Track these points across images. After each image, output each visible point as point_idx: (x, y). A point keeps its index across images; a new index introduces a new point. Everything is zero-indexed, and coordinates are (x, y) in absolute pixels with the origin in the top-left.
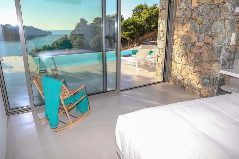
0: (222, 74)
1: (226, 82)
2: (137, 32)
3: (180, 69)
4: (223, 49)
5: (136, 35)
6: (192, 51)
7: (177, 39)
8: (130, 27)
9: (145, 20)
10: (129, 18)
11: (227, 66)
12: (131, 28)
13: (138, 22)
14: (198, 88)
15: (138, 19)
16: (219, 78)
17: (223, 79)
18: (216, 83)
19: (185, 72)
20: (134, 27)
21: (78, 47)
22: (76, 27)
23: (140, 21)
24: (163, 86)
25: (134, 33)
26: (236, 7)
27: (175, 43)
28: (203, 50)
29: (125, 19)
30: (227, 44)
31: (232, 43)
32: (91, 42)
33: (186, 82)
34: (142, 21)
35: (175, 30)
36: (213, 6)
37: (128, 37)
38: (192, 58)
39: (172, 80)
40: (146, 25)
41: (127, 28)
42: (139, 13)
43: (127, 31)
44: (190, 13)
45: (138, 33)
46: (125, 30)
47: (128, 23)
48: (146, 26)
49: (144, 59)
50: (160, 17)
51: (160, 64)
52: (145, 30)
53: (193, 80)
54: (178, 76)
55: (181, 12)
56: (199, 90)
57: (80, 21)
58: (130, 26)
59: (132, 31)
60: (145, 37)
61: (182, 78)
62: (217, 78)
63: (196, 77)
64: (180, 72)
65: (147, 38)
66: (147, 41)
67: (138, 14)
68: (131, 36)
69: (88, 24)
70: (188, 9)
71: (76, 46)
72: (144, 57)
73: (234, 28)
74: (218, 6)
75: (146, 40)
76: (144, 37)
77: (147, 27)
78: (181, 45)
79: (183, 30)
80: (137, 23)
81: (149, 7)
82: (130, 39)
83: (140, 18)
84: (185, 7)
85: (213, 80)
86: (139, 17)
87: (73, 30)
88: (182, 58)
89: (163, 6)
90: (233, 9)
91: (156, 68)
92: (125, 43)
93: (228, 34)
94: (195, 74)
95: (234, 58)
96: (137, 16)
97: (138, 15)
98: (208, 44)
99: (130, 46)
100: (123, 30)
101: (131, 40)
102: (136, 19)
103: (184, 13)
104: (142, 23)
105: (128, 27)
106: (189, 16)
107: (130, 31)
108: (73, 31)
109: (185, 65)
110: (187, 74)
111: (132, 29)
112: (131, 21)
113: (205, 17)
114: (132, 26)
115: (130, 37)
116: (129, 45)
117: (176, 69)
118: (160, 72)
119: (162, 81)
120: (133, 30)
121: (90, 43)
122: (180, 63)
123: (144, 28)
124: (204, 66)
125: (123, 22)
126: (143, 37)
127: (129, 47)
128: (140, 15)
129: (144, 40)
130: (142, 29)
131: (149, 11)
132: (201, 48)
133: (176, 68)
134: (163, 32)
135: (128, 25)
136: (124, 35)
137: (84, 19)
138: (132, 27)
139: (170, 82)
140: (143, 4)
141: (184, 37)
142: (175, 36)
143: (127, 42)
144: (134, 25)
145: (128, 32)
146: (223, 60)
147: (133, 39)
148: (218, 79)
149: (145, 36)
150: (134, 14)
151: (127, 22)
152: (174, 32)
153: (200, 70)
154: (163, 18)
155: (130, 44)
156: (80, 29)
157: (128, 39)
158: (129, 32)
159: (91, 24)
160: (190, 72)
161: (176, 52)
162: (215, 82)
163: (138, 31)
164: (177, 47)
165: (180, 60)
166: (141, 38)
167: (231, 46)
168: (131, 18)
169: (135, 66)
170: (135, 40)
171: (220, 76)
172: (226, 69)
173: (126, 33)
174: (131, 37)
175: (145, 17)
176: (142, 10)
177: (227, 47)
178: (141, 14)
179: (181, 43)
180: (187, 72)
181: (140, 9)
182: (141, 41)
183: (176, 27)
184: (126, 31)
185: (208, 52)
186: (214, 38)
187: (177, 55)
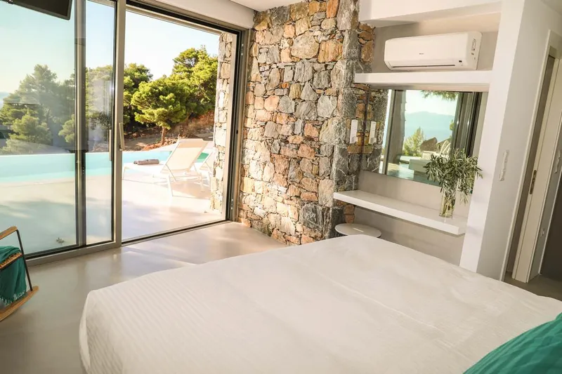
0: (338, 201)
1: (347, 216)
2: (181, 110)
3: (260, 191)
4: (336, 150)
5: (180, 116)
6: (282, 152)
7: (254, 127)
8: (167, 98)
9: (202, 85)
10: (165, 76)
11: (346, 185)
12: (167, 100)
13: (186, 87)
14: (296, 231)
15: (186, 80)
16: (333, 210)
17: (341, 211)
18: (328, 220)
19: (269, 199)
20: (176, 99)
21: (25, 137)
22: (21, 87)
23: (189, 86)
24: (227, 230)
25: (176, 112)
26: (355, 72)
27: (249, 137)
28: (303, 151)
29: (154, 79)
30: (343, 142)
31: (353, 141)
32: (64, 126)
33: (272, 219)
34: (196, 86)
35: (248, 107)
36: (317, 66)
37: (159, 119)
38: (283, 167)
39: (245, 216)
40: (205, 94)
41: (158, 100)
42: (189, 66)
43: (159, 107)
44: (278, 75)
45: (184, 112)
46: (154, 103)
47: (161, 88)
48: (203, 97)
49: (188, 170)
50: (220, 78)
51: (220, 182)
52: (202, 106)
53: (286, 215)
54: (256, 208)
55: (261, 72)
56: (298, 237)
57: (34, 72)
58: (166, 96)
59: (170, 106)
60: (201, 122)
61: (264, 212)
62: (329, 209)
63: (291, 209)
64: (260, 199)
65: (206, 124)
66: (205, 132)
67: (186, 69)
68: (167, 118)
69: (56, 81)
70: (274, 66)
71: (22, 136)
72: (188, 167)
73: (355, 111)
74: (326, 66)
75: (204, 129)
76: (199, 123)
77: (206, 100)
78: (261, 141)
79: (264, 108)
80: (182, 90)
81: (211, 56)
82: (164, 125)
83: (191, 78)
84: (268, 63)
85: (323, 213)
86: (188, 77)
87: (13, 92)
88: (264, 168)
89: (225, 57)
90: (349, 75)
91: (212, 190)
92: (153, 135)
93: (345, 122)
94: (289, 202)
95: (359, 168)
96: (184, 74)
97: (185, 71)
98: (310, 139)
99: (166, 143)
100: (150, 103)
101: (169, 128)
102: (181, 81)
103: (267, 73)
104: (195, 91)
105: (161, 97)
106: (275, 81)
107: (166, 108)
108: (12, 96)
109: (269, 182)
110: (274, 202)
111: (169, 102)
112: (169, 83)
113: (304, 86)
114: (171, 95)
115: (166, 121)
116: (164, 139)
117: (253, 193)
118: (220, 198)
119: (225, 219)
120: (174, 104)
121: (62, 129)
122: (260, 179)
123: (198, 102)
124: (306, 186)
125: (150, 84)
126: (196, 122)
127: (163, 144)
128: (190, 72)
129: (198, 130)
130: (195, 104)
131: (210, 64)
132: (298, 148)
133: (253, 190)
134: (225, 112)
135: (161, 93)
136: (153, 115)
137: (46, 67)
138: (171, 99)
139: (240, 222)
140: (197, 48)
141: (266, 123)
142: (249, 121)
143: (158, 133)
144: (176, 94)
145: (161, 109)
146: (338, 172)
147: (173, 125)
148: (331, 211)
149: (202, 119)
150: (176, 68)
151: (159, 86)
152: (246, 113)
153: (298, 194)
154: (226, 81)
155: (165, 136)
156: (33, 93)
157: (161, 124)
158: (163, 109)
159: (67, 82)
160: (280, 199)
161: (252, 156)
162: (326, 218)
163: (185, 107)
164: (254, 143)
165: (260, 172)
166: (192, 125)
167: (351, 145)
168: (168, 76)
169: (166, 186)
170: (178, 128)
171: (334, 205)
172: (345, 190)
173: (155, 112)
174: (168, 122)
175: (201, 77)
176: (195, 61)
177: (344, 146)
178: (193, 69)
179: (262, 135)
180: (273, 197)
181: (191, 58)
182: (193, 131)
183: (251, 102)
184: (156, 107)
185: (310, 156)
186: (321, 129)
187: (255, 162)
